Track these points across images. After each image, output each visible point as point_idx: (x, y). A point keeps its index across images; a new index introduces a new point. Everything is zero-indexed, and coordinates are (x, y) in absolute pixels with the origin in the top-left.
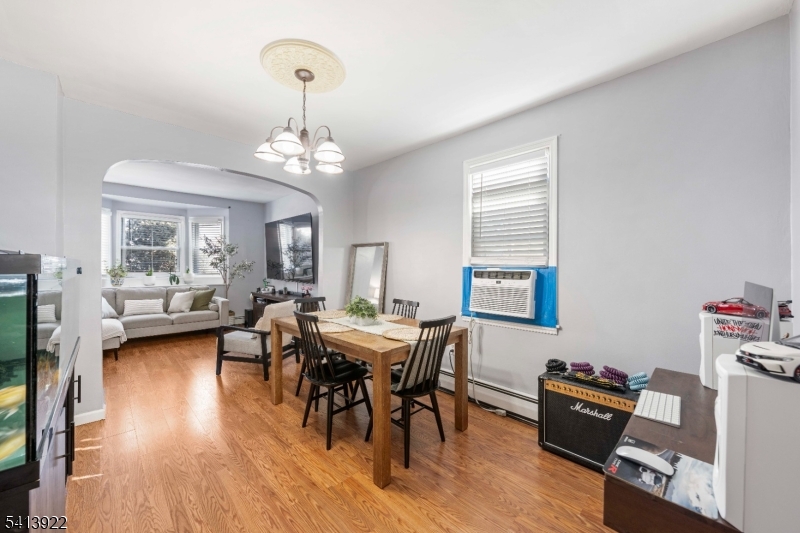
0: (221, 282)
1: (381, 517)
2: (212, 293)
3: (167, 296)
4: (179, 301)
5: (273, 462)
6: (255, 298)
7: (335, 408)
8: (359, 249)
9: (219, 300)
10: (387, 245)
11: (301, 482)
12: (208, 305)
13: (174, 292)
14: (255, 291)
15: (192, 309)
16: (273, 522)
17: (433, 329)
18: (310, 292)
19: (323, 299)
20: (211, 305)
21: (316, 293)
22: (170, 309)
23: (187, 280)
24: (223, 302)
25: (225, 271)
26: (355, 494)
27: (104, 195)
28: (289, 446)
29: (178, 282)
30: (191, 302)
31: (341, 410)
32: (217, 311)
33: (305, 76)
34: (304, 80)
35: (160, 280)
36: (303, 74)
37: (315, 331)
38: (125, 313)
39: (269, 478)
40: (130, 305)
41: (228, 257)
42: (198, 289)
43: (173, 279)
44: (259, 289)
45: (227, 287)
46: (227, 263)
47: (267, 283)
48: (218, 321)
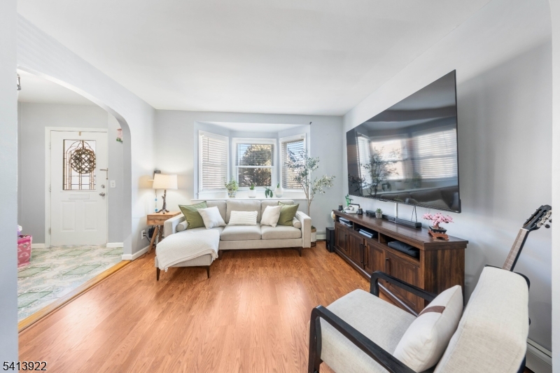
0: (304, 197)
2: (296, 208)
3: (261, 209)
4: (270, 215)
6: (337, 218)
9: (302, 216)
12: (292, 220)
13: (267, 204)
14: (337, 208)
15: (279, 223)
20: (295, 221)
22: (262, 221)
23: (278, 194)
24: (305, 221)
25: (307, 186)
29: (271, 196)
30: (278, 217)
32: (300, 229)
35: (259, 193)
38: (230, 223)
40: (235, 216)
41: (310, 171)
42: (284, 204)
43: (267, 192)
44: (341, 208)
45: (309, 202)
46: (309, 177)
47: (350, 200)
48: (301, 239)
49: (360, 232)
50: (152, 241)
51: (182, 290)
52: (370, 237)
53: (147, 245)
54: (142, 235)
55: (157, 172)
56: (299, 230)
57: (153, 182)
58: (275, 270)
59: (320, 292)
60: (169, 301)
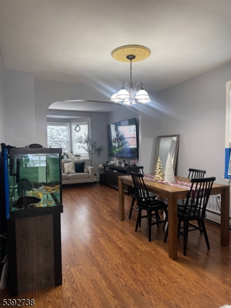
1: (167, 263)
5: (120, 239)
6: (105, 167)
7: (152, 222)
8: (161, 139)
9: (88, 167)
10: (178, 136)
11: (132, 247)
16: (121, 256)
17: (203, 183)
18: (136, 164)
19: (142, 168)
21: (139, 164)
23: (72, 157)
24: (90, 169)
26: (156, 254)
27: (48, 116)
28: (127, 234)
31: (155, 223)
33: (131, 57)
34: (131, 59)
36: (130, 57)
37: (142, 182)
39: (119, 243)
45: (91, 160)
47: (111, 159)
48: (89, 178)
49: (113, 171)
56: (88, 174)
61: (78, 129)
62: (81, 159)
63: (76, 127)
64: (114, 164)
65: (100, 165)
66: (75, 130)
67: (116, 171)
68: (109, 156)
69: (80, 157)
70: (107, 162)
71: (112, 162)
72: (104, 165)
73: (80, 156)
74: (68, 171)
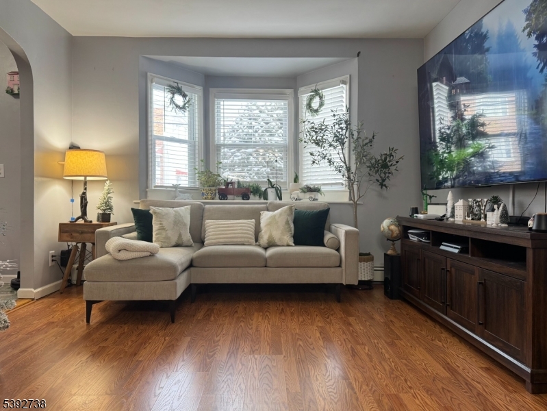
6: (405, 230)
9: (342, 229)
20: (328, 237)
24: (347, 235)
32: (338, 250)
44: (414, 212)
45: (354, 205)
47: (431, 197)
48: (339, 269)
49: (442, 247)
50: (66, 271)
51: (122, 334)
52: (456, 251)
53: (57, 280)
54: (50, 259)
55: (73, 147)
56: (336, 252)
57: (63, 165)
58: (283, 317)
59: (359, 344)
60: (102, 345)
61: (315, 103)
62: (323, 199)
63: (311, 99)
64: (441, 219)
65: (386, 224)
66: (309, 106)
67: (454, 249)
68: (424, 188)
69: (318, 196)
70: (416, 211)
71: (434, 211)
72: (399, 220)
73: (317, 190)
74: (270, 237)
